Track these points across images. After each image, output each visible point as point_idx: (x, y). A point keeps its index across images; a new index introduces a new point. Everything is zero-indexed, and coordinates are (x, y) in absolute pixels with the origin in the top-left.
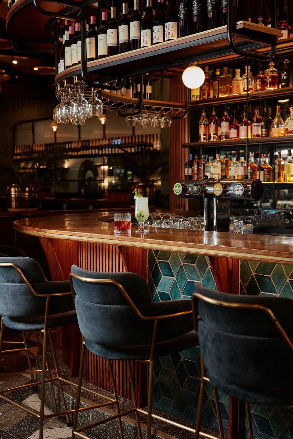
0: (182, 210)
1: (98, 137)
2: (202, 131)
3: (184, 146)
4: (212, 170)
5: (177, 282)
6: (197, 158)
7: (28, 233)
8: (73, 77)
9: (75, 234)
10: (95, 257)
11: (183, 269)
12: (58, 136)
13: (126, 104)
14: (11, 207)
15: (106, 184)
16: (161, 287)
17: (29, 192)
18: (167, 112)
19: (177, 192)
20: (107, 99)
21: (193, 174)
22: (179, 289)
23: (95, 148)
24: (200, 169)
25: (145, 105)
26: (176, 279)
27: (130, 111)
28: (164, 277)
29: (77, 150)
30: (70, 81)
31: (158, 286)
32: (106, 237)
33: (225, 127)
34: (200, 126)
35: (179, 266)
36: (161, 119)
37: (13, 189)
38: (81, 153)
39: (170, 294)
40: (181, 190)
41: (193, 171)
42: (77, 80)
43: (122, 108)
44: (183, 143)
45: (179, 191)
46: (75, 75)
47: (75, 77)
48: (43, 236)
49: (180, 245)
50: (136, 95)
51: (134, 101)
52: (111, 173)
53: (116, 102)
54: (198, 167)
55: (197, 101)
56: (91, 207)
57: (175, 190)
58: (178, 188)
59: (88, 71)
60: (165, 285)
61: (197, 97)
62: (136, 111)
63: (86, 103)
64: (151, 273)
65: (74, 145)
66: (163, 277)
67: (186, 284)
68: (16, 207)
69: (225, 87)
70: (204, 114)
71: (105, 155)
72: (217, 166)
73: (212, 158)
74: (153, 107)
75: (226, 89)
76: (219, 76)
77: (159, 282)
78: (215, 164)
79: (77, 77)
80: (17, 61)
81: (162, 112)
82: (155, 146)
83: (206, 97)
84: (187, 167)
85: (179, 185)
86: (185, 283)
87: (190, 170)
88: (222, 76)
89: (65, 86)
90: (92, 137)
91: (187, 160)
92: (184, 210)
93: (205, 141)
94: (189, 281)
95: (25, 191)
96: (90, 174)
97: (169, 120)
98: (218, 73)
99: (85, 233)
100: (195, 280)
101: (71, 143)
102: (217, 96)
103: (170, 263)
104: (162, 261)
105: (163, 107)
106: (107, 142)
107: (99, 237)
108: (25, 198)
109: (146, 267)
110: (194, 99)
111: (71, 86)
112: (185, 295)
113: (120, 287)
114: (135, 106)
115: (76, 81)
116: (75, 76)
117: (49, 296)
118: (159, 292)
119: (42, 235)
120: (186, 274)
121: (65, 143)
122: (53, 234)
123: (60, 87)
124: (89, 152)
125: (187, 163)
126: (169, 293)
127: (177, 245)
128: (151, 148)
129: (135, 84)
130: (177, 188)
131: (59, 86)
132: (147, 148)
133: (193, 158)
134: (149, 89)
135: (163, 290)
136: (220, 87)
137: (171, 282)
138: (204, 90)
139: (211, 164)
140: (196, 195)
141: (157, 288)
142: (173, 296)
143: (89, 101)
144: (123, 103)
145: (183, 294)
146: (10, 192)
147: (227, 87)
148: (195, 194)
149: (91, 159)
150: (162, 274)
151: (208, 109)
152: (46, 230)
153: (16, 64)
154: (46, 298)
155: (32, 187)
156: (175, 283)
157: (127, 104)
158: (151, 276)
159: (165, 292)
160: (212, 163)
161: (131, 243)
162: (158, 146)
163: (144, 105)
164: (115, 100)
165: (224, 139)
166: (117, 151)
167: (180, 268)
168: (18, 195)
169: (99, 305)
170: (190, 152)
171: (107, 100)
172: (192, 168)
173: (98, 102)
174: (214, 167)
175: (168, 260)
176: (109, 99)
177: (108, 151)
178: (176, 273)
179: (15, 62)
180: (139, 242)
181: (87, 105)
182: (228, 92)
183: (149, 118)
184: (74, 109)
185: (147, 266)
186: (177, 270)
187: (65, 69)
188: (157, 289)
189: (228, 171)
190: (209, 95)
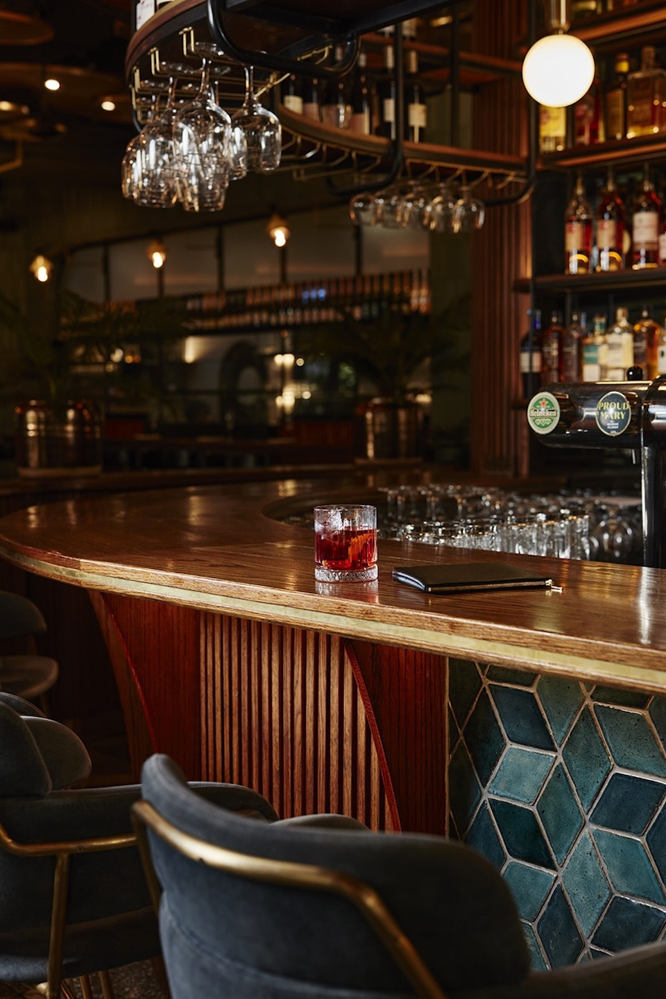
0: (510, 473)
1: (266, 282)
2: (574, 240)
3: (521, 286)
4: (605, 355)
5: (566, 771)
6: (557, 323)
7: (25, 566)
8: (181, 33)
9: (180, 581)
10: (254, 653)
11: (596, 726)
12: (169, 280)
13: (350, 154)
14: (25, 464)
15: (287, 399)
16: (502, 785)
17: (76, 422)
18: (475, 183)
19: (540, 426)
20: (295, 134)
21: (545, 368)
22: (578, 799)
23: (259, 308)
24: (569, 353)
25: (409, 161)
26: (562, 761)
27: (360, 180)
28: (515, 746)
29: (215, 314)
30: (171, 49)
31: (492, 777)
32: (294, 602)
33: (647, 227)
34: (567, 226)
35: (576, 713)
36: (455, 203)
37: (31, 415)
38: (224, 322)
39: (536, 813)
40: (558, 418)
41: (544, 361)
42: (195, 42)
43: (336, 168)
44: (513, 278)
45: (548, 421)
46: (187, 27)
47: (188, 34)
48: (73, 580)
49: (619, 657)
50: (381, 128)
51: (378, 145)
52: (298, 375)
53: (321, 146)
54: (560, 349)
55: (556, 152)
56: (250, 464)
57: (535, 419)
58: (543, 411)
59: (229, 6)
60: (518, 778)
61: (557, 144)
62: (381, 178)
63: (224, 122)
64: (461, 728)
65: (207, 303)
66: (508, 747)
67: (606, 784)
68: (41, 465)
69: (647, 107)
70: (580, 191)
71: (287, 326)
72: (619, 346)
73: (603, 320)
74: (430, 166)
75: (648, 114)
76: (625, 75)
77: (495, 765)
78: (612, 338)
79: (192, 33)
80: (57, 80)
81: (456, 183)
82: (414, 302)
83: (585, 138)
84: (526, 348)
85: (546, 400)
86: (600, 780)
87: (537, 359)
88: (638, 75)
89: (156, 69)
90: (251, 282)
91: (525, 328)
92: (517, 474)
93: (582, 271)
94: (617, 774)
95: (64, 421)
96: (249, 377)
97: (478, 207)
98: (624, 67)
99: (215, 581)
100: (646, 772)
101: (200, 296)
102: (619, 136)
103: (537, 696)
104: (504, 685)
105: (461, 168)
106: (289, 294)
107: (268, 599)
108: (65, 439)
109: (442, 702)
110: (548, 147)
111: (174, 70)
112: (604, 825)
113: (368, 910)
114: (379, 161)
115: (190, 44)
116: (186, 29)
117: (65, 851)
118: (493, 802)
119: (68, 579)
120: (606, 744)
121: (185, 298)
122: (105, 575)
123: (142, 79)
124: (246, 319)
125: (526, 338)
126: (534, 809)
127: (603, 657)
128: (405, 308)
129: (376, 100)
130: (543, 409)
131: (137, 75)
132: (395, 307)
133: (546, 323)
134: (417, 116)
135: (510, 798)
136: (631, 108)
137: (542, 768)
138: (581, 118)
139: (599, 339)
140: (614, 434)
141: (484, 786)
142: (552, 825)
143: (234, 116)
144: (343, 153)
145: (594, 820)
146: (23, 422)
147: (654, 107)
148: (609, 431)
149: (250, 338)
150: (505, 736)
151: (593, 176)
152: (82, 560)
153: (57, 91)
154: (53, 858)
155: (85, 407)
156: (559, 774)
157: (354, 155)
158: (462, 738)
159: (520, 805)
160: (603, 334)
161: (397, 632)
162: (423, 301)
163: (404, 159)
164: (320, 140)
165: (641, 265)
166: (315, 315)
167: (583, 718)
168: (46, 430)
169: (267, 978)
170: (537, 305)
171: (294, 139)
172: (541, 351)
173: (265, 120)
174: (612, 346)
175: (529, 685)
176: (303, 134)
177: (291, 316)
178: (564, 738)
179: (52, 85)
180: (429, 629)
181: (228, 131)
182: (657, 121)
183: (418, 200)
184: (186, 142)
185: (447, 700)
186: (570, 726)
187: (156, 10)
188: (485, 791)
189: (654, 357)
190: (594, 134)
